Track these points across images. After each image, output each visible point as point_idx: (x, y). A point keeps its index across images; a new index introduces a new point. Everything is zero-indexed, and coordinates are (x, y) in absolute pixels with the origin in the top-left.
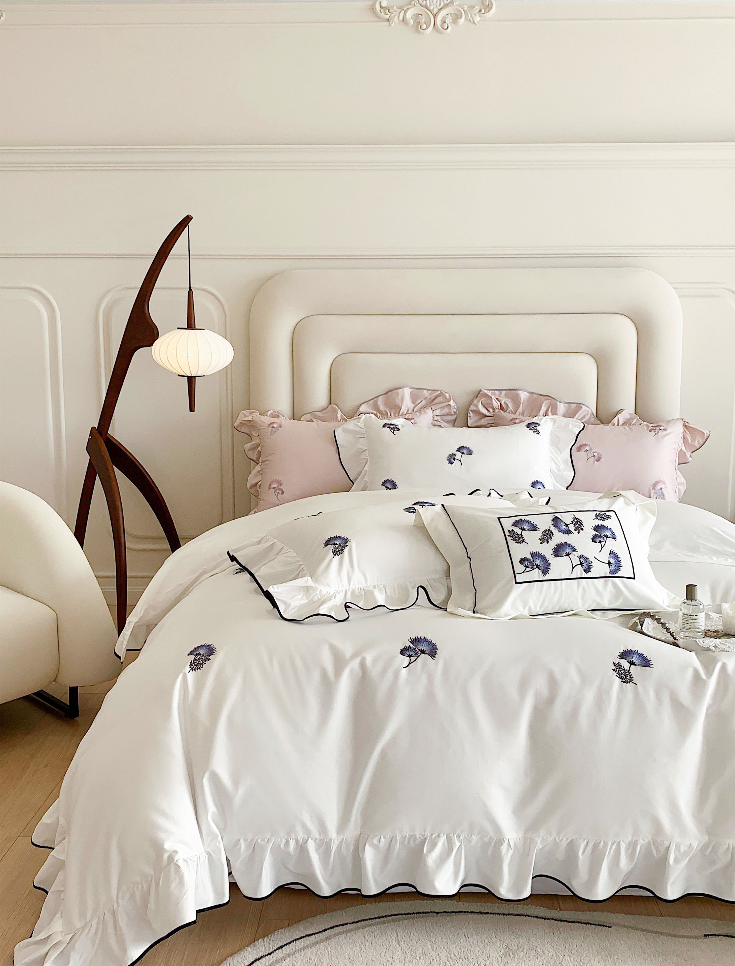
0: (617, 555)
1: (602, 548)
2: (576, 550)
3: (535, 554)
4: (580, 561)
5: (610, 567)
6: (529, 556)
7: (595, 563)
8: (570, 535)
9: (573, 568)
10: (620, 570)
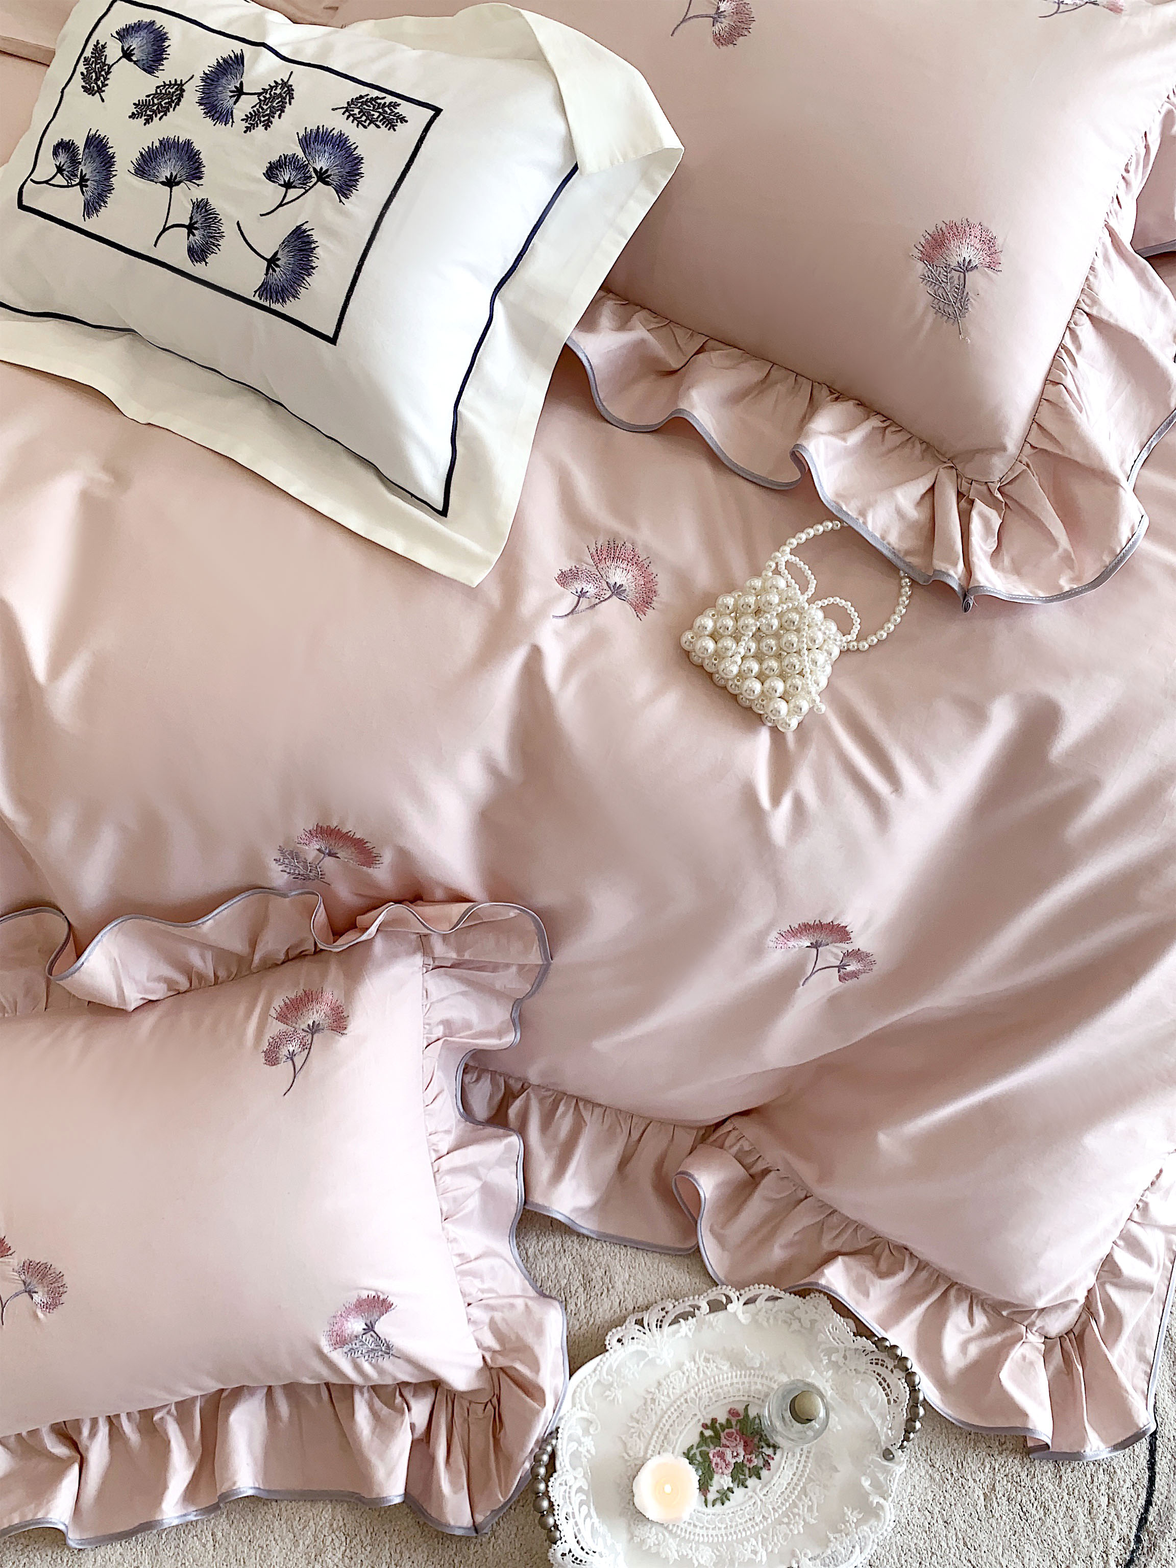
0: (313, 246)
1: (281, 205)
2: (201, 178)
3: (97, 141)
4: (191, 218)
5: (267, 274)
6: (80, 143)
7: (230, 241)
8: (220, 126)
9: (165, 230)
10: (294, 297)
